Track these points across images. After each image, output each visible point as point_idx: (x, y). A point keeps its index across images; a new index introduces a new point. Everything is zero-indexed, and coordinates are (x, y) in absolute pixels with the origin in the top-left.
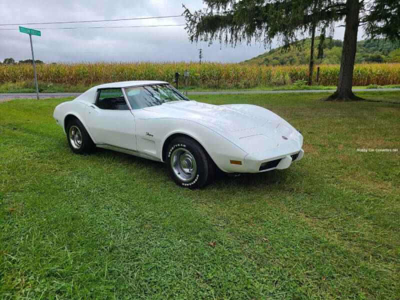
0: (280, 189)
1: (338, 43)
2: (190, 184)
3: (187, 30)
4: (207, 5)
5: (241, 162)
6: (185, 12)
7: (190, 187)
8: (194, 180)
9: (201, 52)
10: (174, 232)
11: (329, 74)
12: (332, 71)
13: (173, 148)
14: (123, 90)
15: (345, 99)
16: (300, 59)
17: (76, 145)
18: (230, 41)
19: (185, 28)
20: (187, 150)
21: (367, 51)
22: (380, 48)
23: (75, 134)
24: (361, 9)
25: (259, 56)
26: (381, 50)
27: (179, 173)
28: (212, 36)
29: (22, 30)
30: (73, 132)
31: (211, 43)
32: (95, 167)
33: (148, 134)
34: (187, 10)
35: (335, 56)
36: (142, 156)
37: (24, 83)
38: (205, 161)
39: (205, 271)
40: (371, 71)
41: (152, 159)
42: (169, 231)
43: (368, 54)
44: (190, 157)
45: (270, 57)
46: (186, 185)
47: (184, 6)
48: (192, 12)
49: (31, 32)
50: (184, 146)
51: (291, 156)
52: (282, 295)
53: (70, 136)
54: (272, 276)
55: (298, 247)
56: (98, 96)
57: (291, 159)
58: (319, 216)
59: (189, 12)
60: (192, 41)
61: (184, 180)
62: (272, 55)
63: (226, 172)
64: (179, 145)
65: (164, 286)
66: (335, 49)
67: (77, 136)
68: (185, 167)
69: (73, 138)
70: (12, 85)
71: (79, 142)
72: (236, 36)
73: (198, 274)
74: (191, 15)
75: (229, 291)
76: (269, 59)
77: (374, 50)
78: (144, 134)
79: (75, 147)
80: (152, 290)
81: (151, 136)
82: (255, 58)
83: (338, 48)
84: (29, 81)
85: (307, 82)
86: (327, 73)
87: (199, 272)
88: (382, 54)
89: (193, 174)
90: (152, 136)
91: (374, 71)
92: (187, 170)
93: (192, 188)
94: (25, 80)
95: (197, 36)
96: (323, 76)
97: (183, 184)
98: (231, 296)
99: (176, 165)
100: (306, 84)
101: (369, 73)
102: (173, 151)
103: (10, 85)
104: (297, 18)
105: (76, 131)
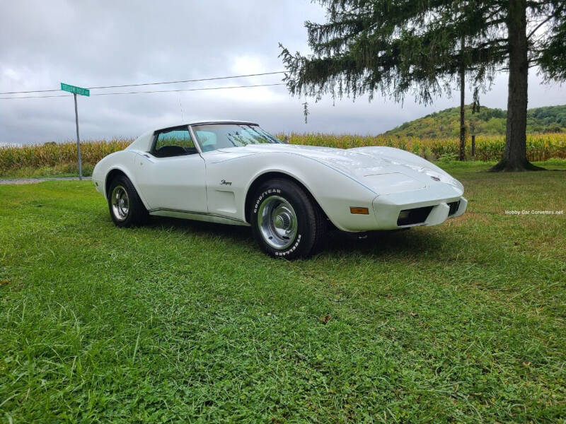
0: (432, 259)
1: (497, 114)
2: (288, 252)
3: (287, 82)
4: (313, 51)
5: (367, 209)
6: (282, 54)
7: (287, 257)
8: (293, 244)
9: (306, 107)
10: (259, 305)
11: (488, 149)
12: (492, 145)
13: (261, 198)
14: (190, 127)
15: (517, 169)
16: (445, 135)
17: (120, 214)
18: (346, 89)
19: (284, 80)
20: (282, 199)
21: (539, 123)
22: (557, 119)
23: (121, 198)
24: (530, 49)
26: (559, 122)
27: (271, 238)
28: (321, 88)
29: (64, 87)
30: (117, 195)
31: (319, 98)
32: (144, 239)
33: (224, 183)
34: (286, 51)
36: (216, 219)
37: (66, 165)
38: (311, 212)
39: (310, 352)
40: (549, 143)
41: (230, 222)
42: (250, 305)
43: (541, 127)
44: (289, 211)
46: (281, 254)
47: (281, 46)
48: (293, 53)
49: (77, 91)
50: (279, 191)
51: (448, 204)
52: (452, 387)
53: (113, 202)
54: (430, 361)
55: (473, 324)
56: (155, 142)
57: (448, 207)
58: (504, 287)
59: (288, 53)
60: (294, 92)
61: (278, 246)
62: (405, 130)
63: (348, 231)
64: (269, 191)
65: (236, 370)
66: (493, 120)
67: (122, 201)
68: (279, 227)
69: (117, 205)
70: (49, 169)
71: (124, 209)
72: (354, 87)
73: (297, 356)
74: (291, 57)
75: (353, 378)
77: (549, 122)
78: (217, 183)
79: (119, 217)
80: (215, 376)
81: (228, 185)
83: (498, 119)
84: (72, 163)
85: (457, 155)
86: (486, 147)
87: (299, 354)
88: (562, 127)
89: (292, 237)
90: (230, 184)
91: (553, 144)
92: (282, 232)
93: (291, 257)
94: (66, 163)
95: (300, 86)
96: (481, 151)
97: (277, 254)
98: (358, 384)
99: (265, 225)
100: (457, 158)
101: (547, 145)
102: (261, 202)
103: (48, 169)
104: (441, 45)
105: (122, 193)
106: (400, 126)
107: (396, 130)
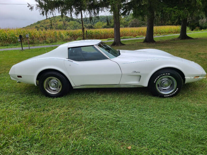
2: (171, 95)
5: (199, 76)
8: (174, 92)
13: (158, 77)
16: (55, 27)
20: (170, 76)
25: (31, 25)
27: (160, 91)
35: (72, 25)
45: (38, 26)
46: (167, 96)
62: (39, 24)
64: (164, 74)
76: (38, 27)
78: (130, 72)
81: (137, 73)
82: (28, 26)
83: (72, 21)
85: (82, 38)
90: (139, 72)
97: (165, 96)
106: (36, 22)
107: (35, 24)
